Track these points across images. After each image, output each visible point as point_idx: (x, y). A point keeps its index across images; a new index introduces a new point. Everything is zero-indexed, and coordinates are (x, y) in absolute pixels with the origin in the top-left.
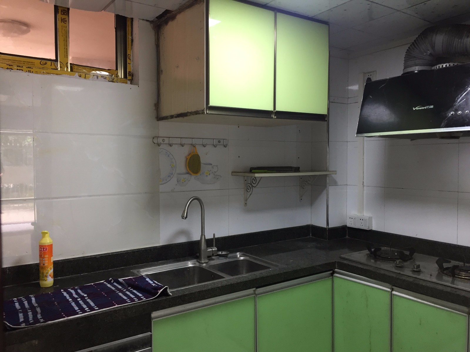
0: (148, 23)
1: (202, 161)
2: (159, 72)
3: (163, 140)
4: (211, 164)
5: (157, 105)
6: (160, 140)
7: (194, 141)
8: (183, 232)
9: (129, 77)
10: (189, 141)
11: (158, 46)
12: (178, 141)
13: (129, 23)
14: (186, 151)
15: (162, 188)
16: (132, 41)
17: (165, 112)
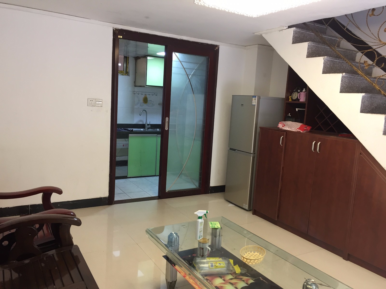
0: (133, 58)
1: (148, 99)
2: (136, 72)
3: (136, 93)
4: (151, 101)
5: (135, 82)
6: (135, 93)
7: (146, 93)
8: (141, 121)
9: (127, 73)
10: (144, 93)
11: (136, 64)
12: (141, 93)
13: (128, 58)
14: (143, 96)
15: (135, 107)
16: (129, 62)
17: (137, 84)
